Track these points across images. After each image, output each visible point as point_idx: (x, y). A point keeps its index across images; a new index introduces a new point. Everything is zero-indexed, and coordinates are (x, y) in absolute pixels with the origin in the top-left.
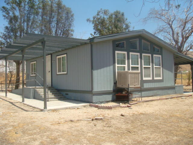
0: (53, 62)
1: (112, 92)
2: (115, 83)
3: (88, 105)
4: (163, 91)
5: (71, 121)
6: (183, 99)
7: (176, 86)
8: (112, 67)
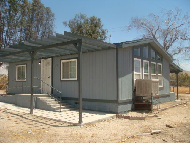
0: (54, 66)
1: (132, 100)
2: (134, 91)
3: (114, 116)
4: (163, 99)
5: (132, 137)
6: (185, 106)
7: (171, 94)
8: (131, 74)
